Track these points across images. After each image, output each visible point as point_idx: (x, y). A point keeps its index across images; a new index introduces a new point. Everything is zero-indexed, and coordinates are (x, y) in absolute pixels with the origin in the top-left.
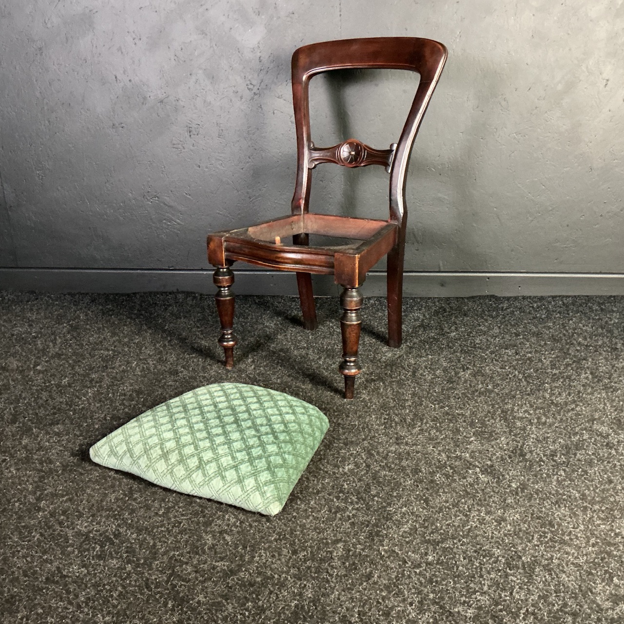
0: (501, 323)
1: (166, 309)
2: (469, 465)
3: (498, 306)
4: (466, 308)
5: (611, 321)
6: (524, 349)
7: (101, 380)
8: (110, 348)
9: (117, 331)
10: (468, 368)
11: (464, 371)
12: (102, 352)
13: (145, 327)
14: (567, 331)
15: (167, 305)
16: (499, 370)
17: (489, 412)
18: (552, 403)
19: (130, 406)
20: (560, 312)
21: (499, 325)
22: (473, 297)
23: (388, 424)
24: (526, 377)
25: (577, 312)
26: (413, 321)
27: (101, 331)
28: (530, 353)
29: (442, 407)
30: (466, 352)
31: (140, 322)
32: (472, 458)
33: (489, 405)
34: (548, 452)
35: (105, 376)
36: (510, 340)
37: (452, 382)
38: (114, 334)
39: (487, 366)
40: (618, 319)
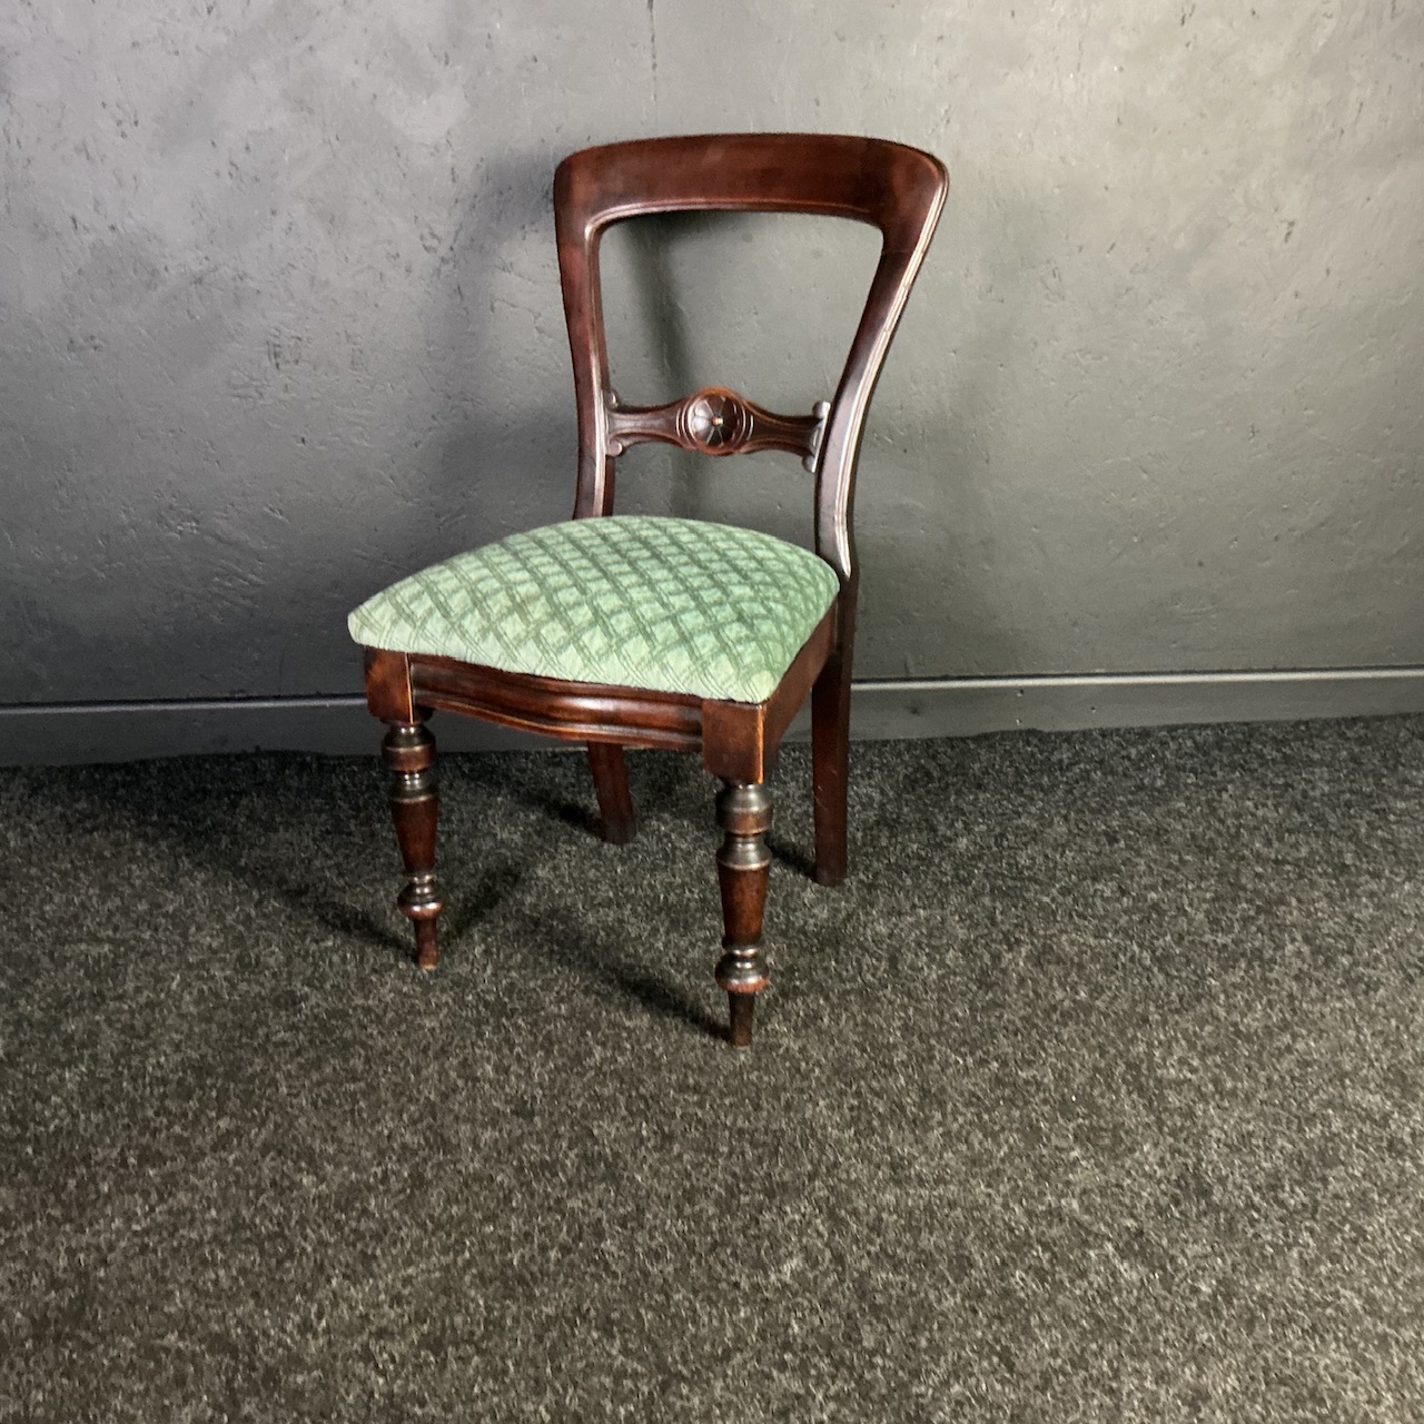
0: (1068, 807)
1: (234, 805)
2: (1084, 1237)
3: (1048, 759)
4: (977, 766)
5: (1313, 788)
6: (1137, 878)
7: (93, 1036)
8: (103, 934)
9: (113, 879)
10: (1018, 941)
11: (1010, 949)
12: (83, 947)
13: (185, 863)
14: (1222, 821)
15: (235, 793)
16: (1092, 941)
17: (1096, 1069)
18: (1238, 1033)
19: (185, 1115)
20: (1193, 770)
21: (1064, 812)
22: (986, 736)
23: (861, 1122)
24: (1158, 960)
25: (1233, 766)
26: (858, 807)
27: (71, 880)
28: (1153, 888)
29: (983, 1062)
30: (1006, 894)
31: (171, 848)
32: (1087, 1210)
33: (1091, 1051)
34: (1261, 1179)
35: (104, 1026)
36: (1099, 854)
37: (990, 987)
38: (107, 890)
39: (1062, 932)
40: (1328, 782)
